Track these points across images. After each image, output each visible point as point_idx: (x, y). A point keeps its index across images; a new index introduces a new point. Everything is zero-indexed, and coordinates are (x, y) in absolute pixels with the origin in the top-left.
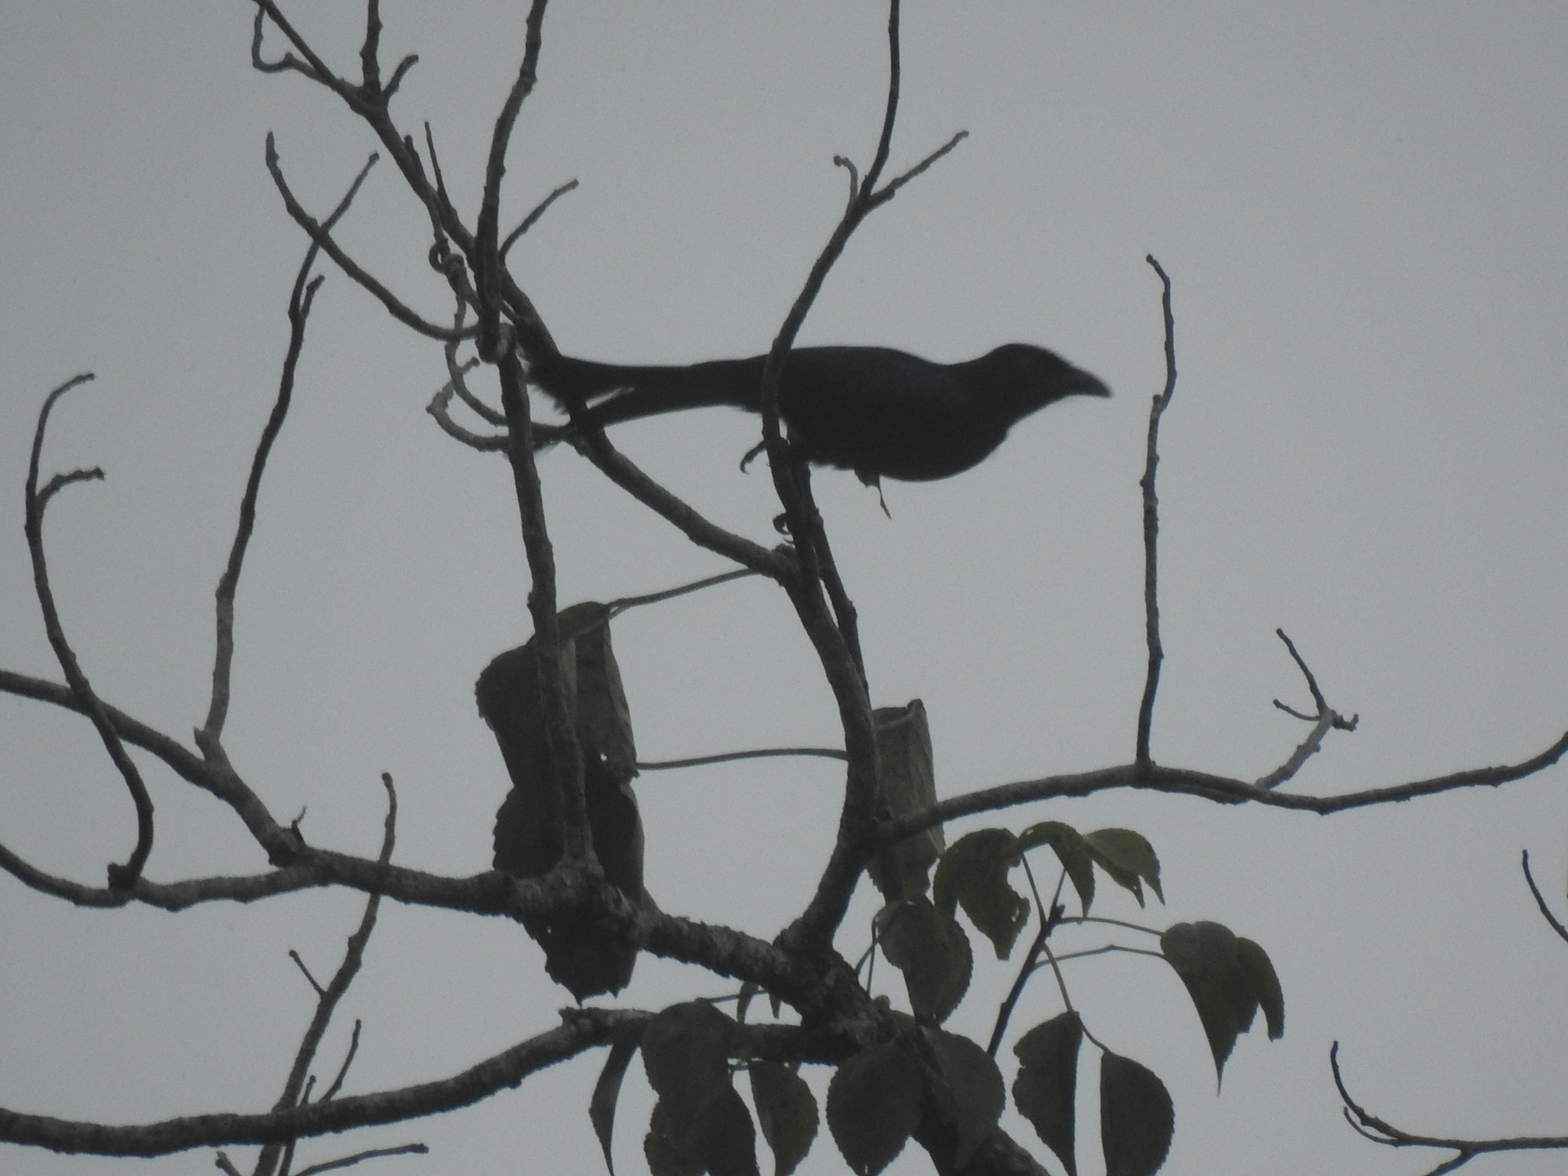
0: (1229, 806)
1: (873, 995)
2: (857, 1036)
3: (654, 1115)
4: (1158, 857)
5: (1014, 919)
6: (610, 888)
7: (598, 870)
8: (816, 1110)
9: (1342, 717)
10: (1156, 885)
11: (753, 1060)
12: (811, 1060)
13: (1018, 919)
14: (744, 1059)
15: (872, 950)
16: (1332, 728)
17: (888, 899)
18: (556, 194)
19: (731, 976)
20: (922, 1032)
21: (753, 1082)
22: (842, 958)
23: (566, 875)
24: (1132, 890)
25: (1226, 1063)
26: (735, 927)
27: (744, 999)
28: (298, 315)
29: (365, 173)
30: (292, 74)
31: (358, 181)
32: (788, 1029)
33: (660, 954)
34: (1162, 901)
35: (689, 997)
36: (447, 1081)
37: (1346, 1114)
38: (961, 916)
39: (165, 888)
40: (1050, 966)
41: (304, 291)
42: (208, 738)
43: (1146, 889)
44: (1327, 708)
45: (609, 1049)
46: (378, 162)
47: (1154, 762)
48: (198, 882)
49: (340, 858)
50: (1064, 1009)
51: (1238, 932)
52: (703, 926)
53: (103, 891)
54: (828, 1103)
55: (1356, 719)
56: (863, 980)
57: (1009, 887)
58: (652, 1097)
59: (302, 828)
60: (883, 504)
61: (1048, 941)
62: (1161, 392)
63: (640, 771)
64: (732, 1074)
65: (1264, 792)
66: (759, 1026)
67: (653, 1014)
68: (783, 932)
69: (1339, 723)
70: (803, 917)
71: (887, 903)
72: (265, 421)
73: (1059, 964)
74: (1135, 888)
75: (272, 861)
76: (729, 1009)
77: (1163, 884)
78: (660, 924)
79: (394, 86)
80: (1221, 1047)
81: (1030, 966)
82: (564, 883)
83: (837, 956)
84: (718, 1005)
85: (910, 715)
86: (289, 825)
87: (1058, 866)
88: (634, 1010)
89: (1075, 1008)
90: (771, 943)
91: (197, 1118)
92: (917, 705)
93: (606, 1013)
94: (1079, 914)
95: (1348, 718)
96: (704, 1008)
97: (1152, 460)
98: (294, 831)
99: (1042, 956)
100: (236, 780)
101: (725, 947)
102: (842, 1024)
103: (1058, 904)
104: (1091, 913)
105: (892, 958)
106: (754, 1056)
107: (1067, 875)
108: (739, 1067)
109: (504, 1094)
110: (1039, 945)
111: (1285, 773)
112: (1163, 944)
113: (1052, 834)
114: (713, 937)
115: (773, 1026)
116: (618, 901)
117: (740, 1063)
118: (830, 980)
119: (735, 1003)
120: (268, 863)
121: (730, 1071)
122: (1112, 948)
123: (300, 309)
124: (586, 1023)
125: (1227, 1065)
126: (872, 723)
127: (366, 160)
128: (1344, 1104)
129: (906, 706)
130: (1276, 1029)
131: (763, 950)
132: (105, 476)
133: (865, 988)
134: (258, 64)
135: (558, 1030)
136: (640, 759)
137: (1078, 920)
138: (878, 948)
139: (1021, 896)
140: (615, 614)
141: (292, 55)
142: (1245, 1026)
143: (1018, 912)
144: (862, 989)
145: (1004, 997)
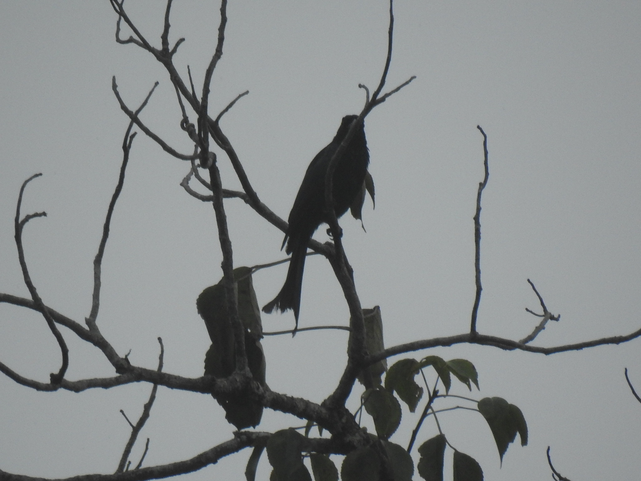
0: (508, 351)
1: (361, 426)
2: (355, 443)
3: (271, 475)
4: (477, 371)
5: (417, 396)
6: (255, 382)
7: (250, 375)
8: (338, 474)
9: (554, 315)
10: (476, 382)
11: (312, 453)
12: (336, 453)
13: (418, 396)
14: (309, 452)
15: (361, 408)
16: (550, 320)
17: (367, 388)
18: (240, 96)
19: (304, 419)
20: (381, 442)
21: (312, 462)
22: (349, 412)
23: (237, 377)
24: (466, 384)
25: (504, 455)
26: (305, 398)
27: (308, 428)
28: (126, 148)
29: (153, 90)
30: (133, 45)
31: (151, 93)
32: (326, 440)
33: (275, 409)
34: (479, 389)
35: (286, 427)
36: (187, 461)
37: (553, 476)
38: (395, 394)
39: (73, 383)
40: (433, 415)
41: (129, 139)
42: (91, 322)
43: (472, 384)
44: (548, 312)
45: (253, 448)
46: (158, 85)
47: (478, 333)
48: (87, 380)
49: (145, 370)
50: (439, 433)
51: (510, 402)
52: (292, 398)
53: (48, 385)
54: (342, 470)
55: (559, 316)
56: (357, 420)
57: (415, 383)
58: (271, 468)
59: (129, 358)
60: (363, 227)
61: (432, 405)
62: (482, 181)
63: (264, 336)
64: (303, 459)
65: (522, 346)
66: (315, 439)
67: (271, 434)
68: (325, 401)
69: (552, 318)
70: (333, 394)
71: (366, 389)
72: (113, 192)
73: (437, 414)
74: (468, 383)
75: (117, 372)
76: (302, 432)
77: (479, 382)
78: (275, 397)
79: (174, 50)
80: (502, 448)
81: (425, 415)
82: (236, 380)
83: (347, 411)
84: (298, 431)
85: (375, 312)
86: (124, 357)
87: (436, 374)
88: (264, 432)
89: (443, 433)
90: (320, 405)
91: (85, 476)
92: (377, 308)
93: (252, 433)
94: (445, 393)
95: (556, 316)
96: (292, 431)
97: (479, 209)
98: (126, 359)
99: (430, 411)
100: (102, 338)
101: (301, 406)
102: (349, 438)
103: (436, 389)
104: (450, 393)
105: (369, 411)
106: (312, 451)
107: (440, 378)
108: (306, 456)
109: (211, 466)
110: (428, 406)
111: (531, 338)
112: (479, 406)
113: (434, 361)
114: (296, 402)
115: (320, 439)
116: (258, 388)
117: (306, 454)
118: (344, 420)
119: (304, 430)
120: (115, 372)
121: (302, 458)
122: (458, 407)
123: (127, 145)
124: (244, 437)
125: (505, 456)
126: (363, 316)
127: (154, 84)
128: (552, 472)
129: (373, 308)
130: (524, 442)
131: (317, 408)
132: (47, 215)
133: (358, 423)
134: (118, 40)
135: (233, 440)
136: (264, 331)
137: (444, 396)
138: (363, 407)
139: (420, 386)
140: (254, 271)
141: (132, 37)
142: (512, 439)
143: (418, 393)
144: (357, 424)
145: (414, 428)
